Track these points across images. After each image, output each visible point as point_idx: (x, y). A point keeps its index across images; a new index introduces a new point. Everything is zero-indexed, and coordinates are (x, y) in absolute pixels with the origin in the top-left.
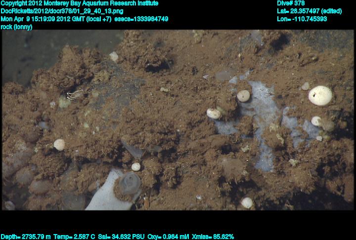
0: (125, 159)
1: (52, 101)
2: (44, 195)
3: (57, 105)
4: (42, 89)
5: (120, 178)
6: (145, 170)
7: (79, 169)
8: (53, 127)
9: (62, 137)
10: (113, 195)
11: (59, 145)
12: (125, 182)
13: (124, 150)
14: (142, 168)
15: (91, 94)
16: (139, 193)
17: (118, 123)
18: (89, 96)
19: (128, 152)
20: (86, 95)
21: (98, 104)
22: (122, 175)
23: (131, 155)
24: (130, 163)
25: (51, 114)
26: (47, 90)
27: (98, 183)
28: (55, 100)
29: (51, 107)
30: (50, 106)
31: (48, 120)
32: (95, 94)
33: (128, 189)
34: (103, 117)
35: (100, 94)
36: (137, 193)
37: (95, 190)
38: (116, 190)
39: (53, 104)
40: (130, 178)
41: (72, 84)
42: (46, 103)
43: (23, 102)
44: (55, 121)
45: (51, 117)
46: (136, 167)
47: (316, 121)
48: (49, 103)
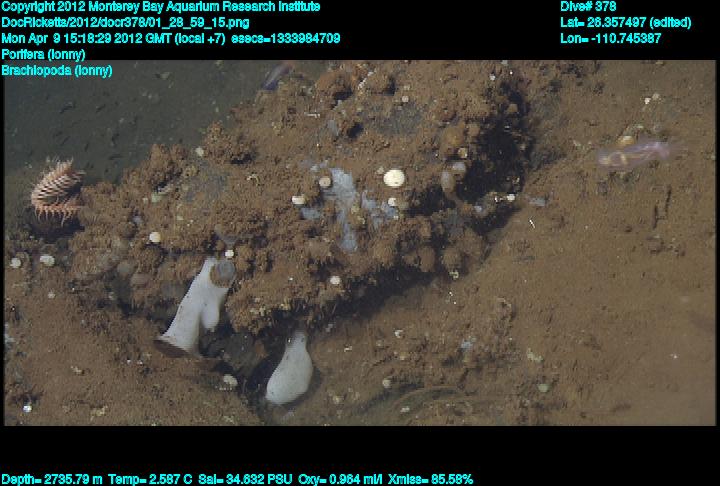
0: (219, 247)
1: (144, 196)
2: (145, 286)
3: (150, 201)
4: (134, 186)
5: (215, 265)
6: (238, 257)
7: (175, 260)
8: (148, 221)
9: (157, 230)
10: (210, 281)
11: (155, 237)
12: (220, 268)
13: (218, 239)
14: (235, 255)
15: (182, 189)
16: (235, 278)
17: (209, 214)
18: (180, 190)
19: (221, 241)
20: (177, 190)
21: (189, 197)
22: (216, 263)
23: (224, 243)
24: (224, 250)
25: (145, 209)
26: (140, 187)
27: (195, 270)
28: (148, 195)
29: (144, 202)
30: (142, 201)
31: (142, 215)
32: (186, 188)
33: (223, 275)
34: (195, 209)
35: (189, 188)
36: (232, 278)
37: (193, 278)
38: (213, 276)
39: (145, 199)
40: (225, 264)
41: (161, 180)
42: (138, 199)
43: (115, 201)
44: (149, 215)
45: (145, 212)
46: (229, 254)
47: (392, 201)
48: (142, 199)
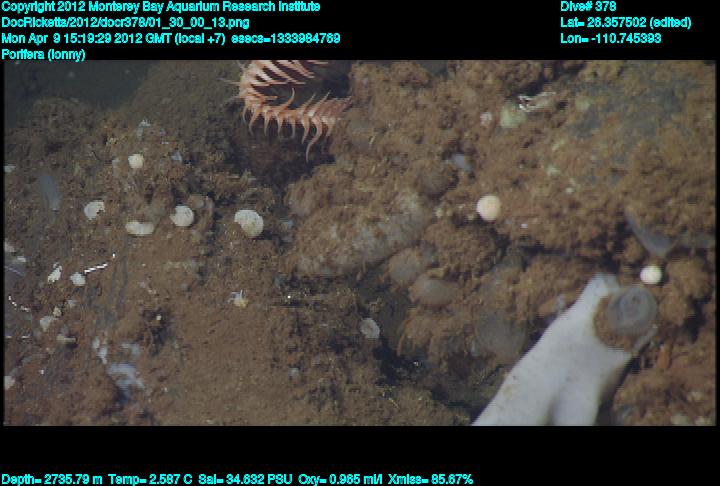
0: (631, 253)
1: (485, 110)
3: (496, 123)
4: (469, 83)
5: (610, 296)
6: (670, 285)
7: (525, 265)
8: (480, 167)
9: (496, 191)
10: (590, 331)
11: (488, 207)
12: (622, 305)
13: (630, 234)
14: (664, 280)
15: (573, 105)
16: (651, 334)
17: (623, 173)
18: (568, 107)
19: (638, 240)
20: (561, 105)
21: (586, 126)
22: (617, 290)
23: (643, 248)
24: (640, 264)
25: (481, 139)
26: (479, 87)
27: (561, 300)
28: (495, 110)
29: (483, 123)
30: (480, 120)
31: (472, 152)
32: (583, 104)
33: (627, 322)
34: (593, 158)
35: (592, 106)
36: (646, 333)
37: (553, 316)
38: (599, 321)
39: (487, 117)
40: (634, 299)
41: (533, 77)
42: (472, 113)
43: (425, 107)
44: (485, 155)
45: (479, 145)
46: (651, 274)
48: (479, 114)
